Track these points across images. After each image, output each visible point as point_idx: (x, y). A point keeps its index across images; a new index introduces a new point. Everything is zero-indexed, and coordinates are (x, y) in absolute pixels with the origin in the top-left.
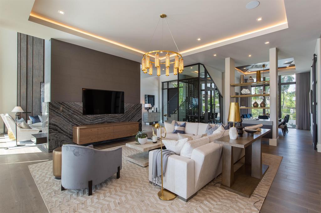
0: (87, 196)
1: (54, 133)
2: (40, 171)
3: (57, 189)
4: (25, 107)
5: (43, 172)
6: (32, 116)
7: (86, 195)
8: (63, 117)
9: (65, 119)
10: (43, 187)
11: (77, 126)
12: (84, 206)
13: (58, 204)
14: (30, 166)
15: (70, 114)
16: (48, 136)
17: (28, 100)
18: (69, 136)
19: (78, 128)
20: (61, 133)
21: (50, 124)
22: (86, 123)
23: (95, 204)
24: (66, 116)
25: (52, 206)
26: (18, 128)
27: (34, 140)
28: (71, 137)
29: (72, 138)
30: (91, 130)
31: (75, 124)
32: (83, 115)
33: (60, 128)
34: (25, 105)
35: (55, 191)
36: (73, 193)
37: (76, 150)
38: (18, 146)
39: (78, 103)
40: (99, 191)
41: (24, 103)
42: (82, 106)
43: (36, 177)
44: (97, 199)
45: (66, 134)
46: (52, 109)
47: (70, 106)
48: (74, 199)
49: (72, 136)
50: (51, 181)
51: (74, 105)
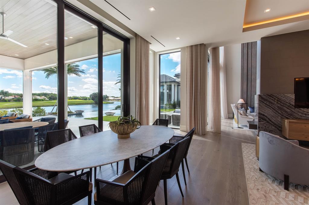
0: (282, 189)
1: (263, 122)
2: (248, 149)
3: (256, 168)
4: (246, 100)
5: (250, 151)
6: (250, 107)
7: (282, 187)
8: (271, 108)
9: (273, 110)
10: (247, 162)
11: (287, 118)
12: (276, 194)
13: (254, 179)
14: (243, 144)
15: (279, 106)
16: (258, 124)
17: (248, 94)
18: (278, 128)
19: (286, 120)
20: (269, 123)
21: (259, 113)
22: (299, 117)
23: (289, 200)
24: (275, 108)
25: (250, 177)
26: (239, 114)
27: (248, 125)
28: (280, 129)
29: (281, 131)
30: (306, 126)
31: (285, 117)
32: (295, 107)
33: (269, 119)
34: (246, 98)
35: (254, 169)
36: (270, 178)
37: (270, 139)
38: (239, 128)
39: (289, 95)
40: (300, 193)
41: (245, 96)
42: (294, 98)
43: (245, 153)
44: (293, 197)
45: (275, 125)
46: (261, 101)
47: (279, 98)
48: (269, 183)
49: (282, 128)
50: (254, 160)
51: (283, 96)
